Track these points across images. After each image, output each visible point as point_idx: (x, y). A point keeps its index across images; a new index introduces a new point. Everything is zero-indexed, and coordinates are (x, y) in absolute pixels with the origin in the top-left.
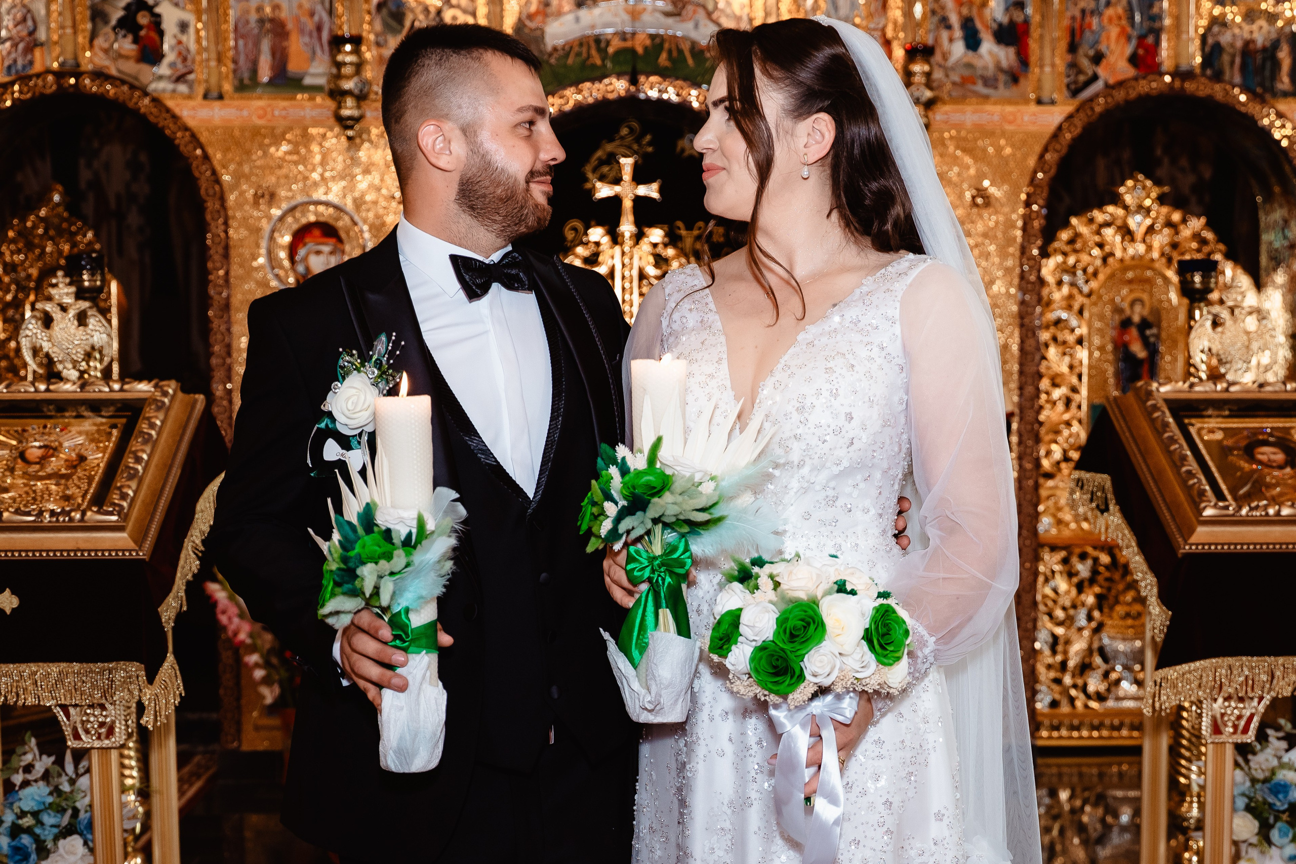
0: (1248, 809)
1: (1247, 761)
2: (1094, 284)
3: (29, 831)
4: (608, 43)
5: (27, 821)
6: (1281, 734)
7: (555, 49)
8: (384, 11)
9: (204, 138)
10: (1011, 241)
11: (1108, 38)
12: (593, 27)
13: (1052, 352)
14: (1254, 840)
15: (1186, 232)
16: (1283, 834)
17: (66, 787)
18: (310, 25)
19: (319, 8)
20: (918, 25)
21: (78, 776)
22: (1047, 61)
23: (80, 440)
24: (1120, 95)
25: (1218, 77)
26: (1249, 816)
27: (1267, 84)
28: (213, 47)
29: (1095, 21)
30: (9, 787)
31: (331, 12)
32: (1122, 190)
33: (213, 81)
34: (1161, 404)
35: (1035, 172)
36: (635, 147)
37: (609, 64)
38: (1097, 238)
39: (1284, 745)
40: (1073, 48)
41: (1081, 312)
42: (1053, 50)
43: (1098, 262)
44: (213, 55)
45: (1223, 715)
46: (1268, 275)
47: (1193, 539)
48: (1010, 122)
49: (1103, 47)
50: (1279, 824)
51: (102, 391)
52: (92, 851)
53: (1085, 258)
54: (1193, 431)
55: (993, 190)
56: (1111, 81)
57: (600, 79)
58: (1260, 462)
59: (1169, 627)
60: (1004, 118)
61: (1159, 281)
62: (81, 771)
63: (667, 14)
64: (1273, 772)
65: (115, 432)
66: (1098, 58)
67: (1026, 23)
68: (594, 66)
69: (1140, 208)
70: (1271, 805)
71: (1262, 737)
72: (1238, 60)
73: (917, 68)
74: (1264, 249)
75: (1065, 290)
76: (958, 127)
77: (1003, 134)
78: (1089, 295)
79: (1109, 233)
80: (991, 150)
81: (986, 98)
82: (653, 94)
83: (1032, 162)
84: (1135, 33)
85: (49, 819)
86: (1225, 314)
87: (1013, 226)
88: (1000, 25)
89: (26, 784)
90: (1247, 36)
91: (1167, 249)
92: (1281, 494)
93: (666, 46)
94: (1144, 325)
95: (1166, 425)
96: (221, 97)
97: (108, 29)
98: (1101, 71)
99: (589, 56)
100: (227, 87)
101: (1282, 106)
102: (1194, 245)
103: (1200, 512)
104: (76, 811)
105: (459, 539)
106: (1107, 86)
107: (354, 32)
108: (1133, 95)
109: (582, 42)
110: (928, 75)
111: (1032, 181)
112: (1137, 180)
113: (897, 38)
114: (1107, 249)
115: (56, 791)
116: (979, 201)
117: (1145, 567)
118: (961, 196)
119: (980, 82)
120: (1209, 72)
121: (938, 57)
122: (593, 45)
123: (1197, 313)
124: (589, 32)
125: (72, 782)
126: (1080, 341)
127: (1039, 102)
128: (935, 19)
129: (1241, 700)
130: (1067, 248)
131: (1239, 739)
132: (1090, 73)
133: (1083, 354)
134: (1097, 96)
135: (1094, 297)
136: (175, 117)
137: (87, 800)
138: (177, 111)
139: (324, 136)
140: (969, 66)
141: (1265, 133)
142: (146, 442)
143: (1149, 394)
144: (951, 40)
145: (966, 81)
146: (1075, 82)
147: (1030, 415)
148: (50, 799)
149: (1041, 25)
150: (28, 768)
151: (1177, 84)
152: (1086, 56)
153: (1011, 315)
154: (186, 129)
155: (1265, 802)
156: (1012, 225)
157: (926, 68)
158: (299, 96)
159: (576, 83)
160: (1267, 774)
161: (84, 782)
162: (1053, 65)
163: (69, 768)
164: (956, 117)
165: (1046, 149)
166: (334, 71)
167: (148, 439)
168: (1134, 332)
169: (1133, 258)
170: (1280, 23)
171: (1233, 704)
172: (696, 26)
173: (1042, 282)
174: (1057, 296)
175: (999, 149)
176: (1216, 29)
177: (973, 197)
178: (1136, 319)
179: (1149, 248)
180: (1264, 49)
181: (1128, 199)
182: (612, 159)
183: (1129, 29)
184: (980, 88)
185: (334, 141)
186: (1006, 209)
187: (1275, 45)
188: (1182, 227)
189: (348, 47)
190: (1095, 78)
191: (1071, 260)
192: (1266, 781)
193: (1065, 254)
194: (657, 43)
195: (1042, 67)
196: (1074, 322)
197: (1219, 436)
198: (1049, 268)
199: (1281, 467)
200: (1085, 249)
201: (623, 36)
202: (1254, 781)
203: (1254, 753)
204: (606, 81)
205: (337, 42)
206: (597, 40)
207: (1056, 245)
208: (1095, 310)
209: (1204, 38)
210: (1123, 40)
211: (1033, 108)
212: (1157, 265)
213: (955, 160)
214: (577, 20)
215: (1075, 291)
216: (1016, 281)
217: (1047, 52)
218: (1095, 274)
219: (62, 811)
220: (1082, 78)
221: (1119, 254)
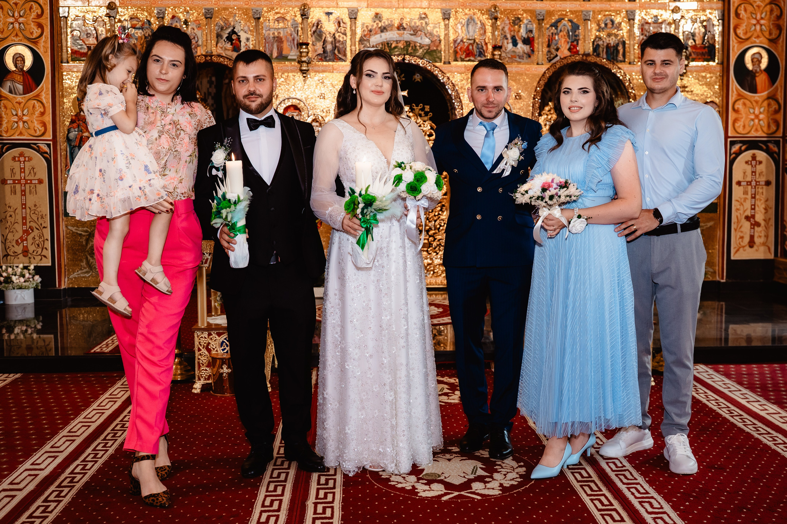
8: (316, 34)
10: (528, 111)
11: (561, 42)
12: (386, 39)
18: (290, 39)
20: (496, 38)
22: (540, 50)
24: (565, 62)
25: (598, 55)
27: (615, 58)
29: (557, 37)
40: (549, 46)
42: (542, 46)
48: (528, 71)
49: (559, 46)
55: (522, 94)
56: (562, 57)
60: (526, 69)
63: (412, 35)
66: (557, 49)
67: (533, 37)
72: (605, 50)
73: (496, 53)
77: (526, 75)
80: (521, 80)
81: (520, 62)
83: (535, 84)
84: (570, 41)
87: (530, 106)
88: (524, 38)
90: (608, 42)
93: (411, 45)
97: (222, 41)
98: (558, 53)
101: (620, 66)
105: (251, 201)
106: (561, 58)
107: (306, 41)
109: (383, 44)
110: (500, 55)
111: (536, 91)
113: (489, 42)
116: (517, 97)
119: (518, 57)
120: (595, 54)
121: (503, 49)
122: (386, 45)
124: (385, 41)
127: (538, 64)
128: (502, 36)
132: (555, 54)
134: (557, 61)
139: (295, 76)
140: (514, 52)
141: (614, 75)
144: (508, 43)
145: (513, 57)
146: (550, 57)
149: (538, 38)
152: (554, 48)
157: (500, 53)
158: (287, 62)
162: (542, 51)
165: (540, 80)
166: (299, 54)
170: (619, 38)
172: (422, 39)
175: (524, 81)
176: (597, 39)
177: (516, 96)
180: (614, 46)
183: (568, 39)
184: (517, 59)
185: (299, 78)
186: (527, 100)
187: (617, 45)
189: (304, 47)
190: (557, 56)
191: (549, 117)
193: (547, 115)
195: (538, 52)
198: (542, 120)
201: (396, 42)
205: (300, 45)
206: (388, 43)
207: (544, 112)
209: (593, 42)
210: (566, 43)
211: (536, 66)
214: (381, 36)
217: (540, 47)
220: (552, 56)
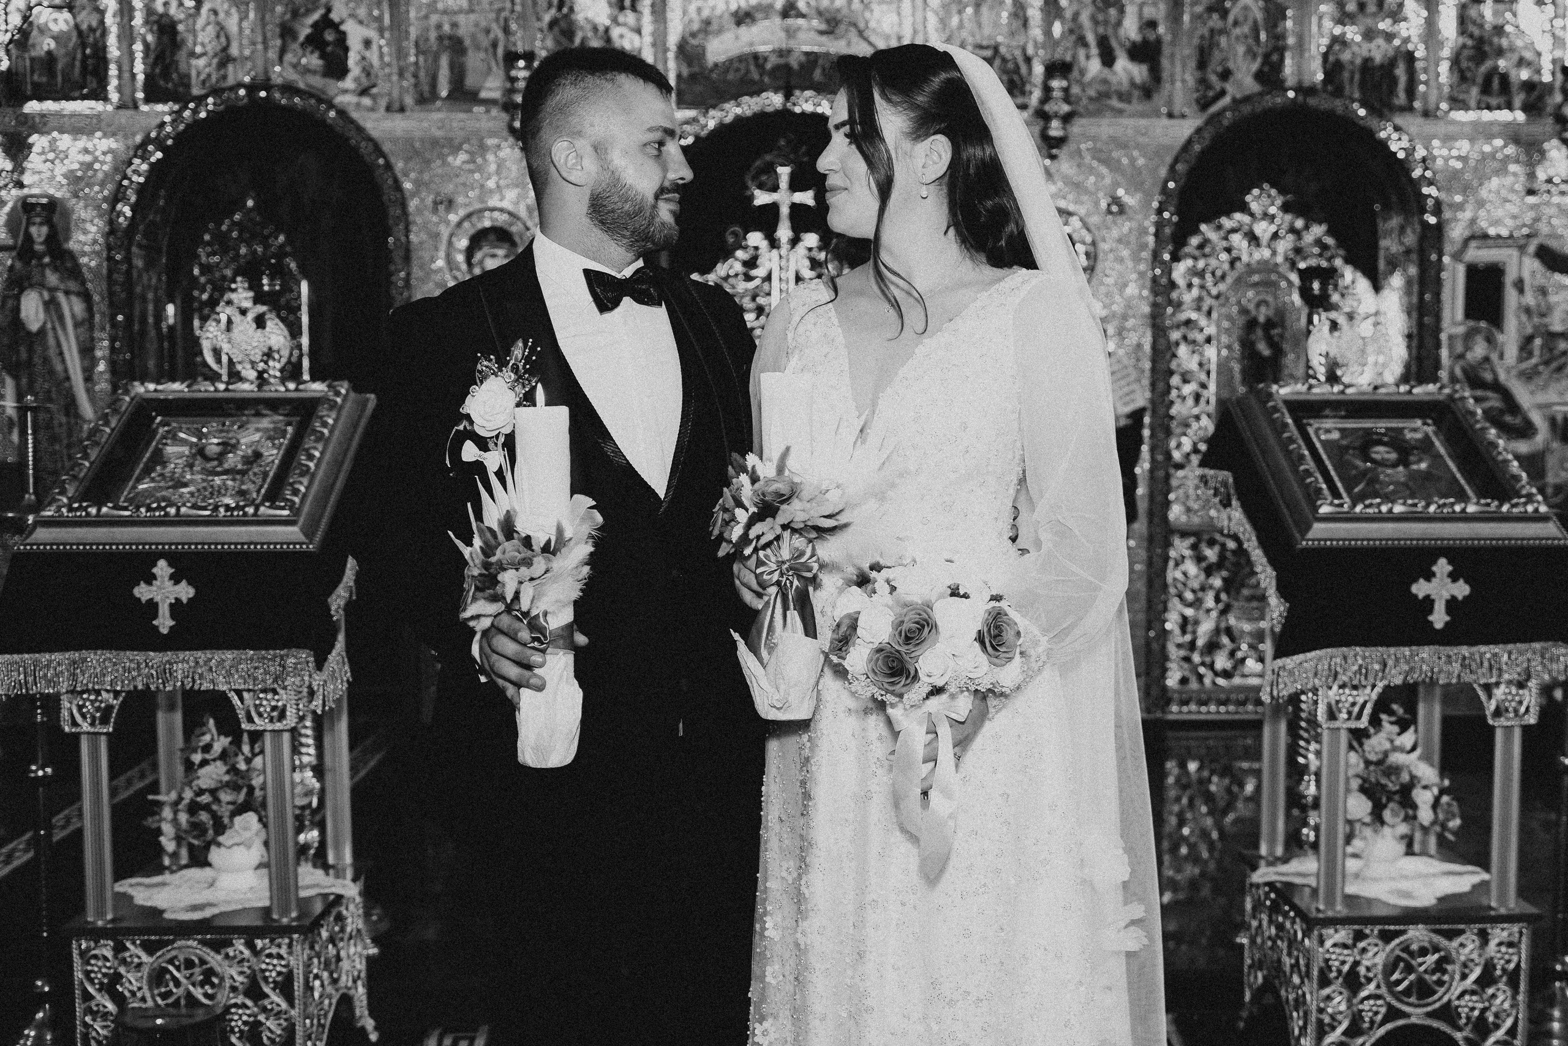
0: (1363, 790)
1: (1361, 745)
2: (1222, 287)
3: (206, 807)
4: (766, 59)
5: (205, 799)
6: (1393, 719)
7: (716, 65)
8: (556, 29)
9: (386, 147)
10: (1143, 246)
11: (1235, 55)
12: (751, 44)
13: (1183, 350)
14: (1368, 819)
15: (1309, 238)
16: (1395, 814)
17: (242, 766)
18: (485, 42)
19: (494, 26)
20: (1056, 43)
21: (255, 755)
22: (1178, 77)
23: (257, 437)
24: (1246, 109)
25: (1338, 92)
26: (1363, 798)
27: (1385, 99)
28: (395, 62)
29: (1223, 40)
30: (189, 766)
31: (506, 30)
32: (1248, 198)
33: (395, 93)
34: (1281, 405)
35: (1166, 182)
36: (792, 156)
37: (766, 79)
38: (1224, 244)
39: (1396, 729)
40: (1202, 65)
41: (1209, 313)
42: (1183, 67)
43: (1226, 266)
44: (395, 70)
45: (1338, 702)
46: (1385, 278)
47: (1310, 535)
48: (1143, 135)
49: (1230, 65)
50: (1391, 805)
51: (278, 389)
52: (265, 826)
53: (1213, 262)
54: (1311, 431)
55: (1127, 199)
56: (1238, 96)
57: (758, 93)
58: (1373, 461)
59: (1286, 618)
60: (1138, 131)
61: (1283, 284)
62: (257, 750)
63: (822, 33)
64: (1386, 754)
65: (290, 429)
66: (1226, 75)
67: (1158, 41)
68: (753, 82)
69: (1266, 216)
70: (1384, 786)
71: (1375, 721)
72: (1357, 77)
73: (1056, 84)
74: (1382, 254)
75: (1195, 292)
76: (1094, 139)
77: (1138, 146)
78: (1217, 297)
79: (1237, 239)
80: (1125, 161)
81: (1120, 112)
82: (808, 108)
83: (1163, 172)
84: (1260, 52)
85: (225, 797)
86: (1341, 320)
87: (1146, 233)
88: (1134, 43)
89: (204, 763)
90: (1365, 54)
91: (1291, 255)
92: (1394, 492)
93: (820, 62)
94: (1269, 324)
95: (1285, 425)
96: (402, 109)
97: (295, 46)
98: (1229, 87)
99: (748, 71)
100: (409, 100)
101: (1398, 120)
102: (1316, 250)
103: (1316, 509)
104: (251, 789)
106: (1235, 100)
107: (527, 48)
108: (1259, 109)
109: (741, 59)
110: (1066, 90)
111: (1164, 190)
112: (1262, 189)
113: (1037, 55)
114: (1234, 253)
115: (233, 770)
116: (1115, 208)
117: (1264, 560)
118: (1097, 203)
120: (1330, 88)
121: (1075, 74)
122: (751, 61)
123: (1316, 318)
124: (747, 50)
125: (248, 761)
126: (1208, 340)
127: (1170, 115)
129: (1355, 688)
130: (1197, 253)
131: (1353, 725)
132: (1218, 88)
133: (1211, 352)
135: (1222, 300)
136: (360, 129)
137: (261, 779)
138: (361, 123)
139: (499, 146)
141: (1383, 145)
142: (317, 440)
143: (1270, 396)
144: (1088, 57)
146: (1205, 96)
147: (1162, 411)
148: (226, 778)
149: (1173, 43)
150: (207, 748)
151: (1301, 98)
153: (1144, 316)
154: (370, 139)
155: (1378, 783)
156: (1144, 231)
157: (1064, 83)
158: (476, 109)
159: (736, 97)
160: (1380, 756)
161: (258, 761)
162: (1183, 81)
163: (246, 748)
164: (1093, 131)
165: (1176, 160)
166: (508, 85)
167: (320, 437)
168: (1259, 332)
169: (1258, 262)
170: (1396, 42)
171: (1347, 691)
172: (849, 44)
173: (1173, 285)
174: (1188, 297)
175: (1133, 160)
176: (1336, 48)
177: (1109, 205)
178: (1262, 319)
179: (1274, 253)
180: (1382, 67)
181: (1254, 206)
182: (770, 169)
183: (1254, 48)
184: (1115, 103)
185: (508, 150)
186: (1139, 217)
187: (1392, 63)
188: (1304, 233)
189: (521, 63)
190: (1223, 93)
191: (1201, 264)
192: (1380, 763)
193: (1195, 258)
194: (812, 59)
195: (1173, 82)
196: (1203, 322)
197: (1335, 435)
198: (1180, 271)
199: (1394, 465)
200: (1214, 253)
201: (782, 53)
202: (1368, 763)
203: (1368, 736)
204: (764, 95)
205: (511, 58)
206: (756, 56)
207: (1187, 249)
208: (1223, 310)
209: (1325, 56)
210: (1249, 58)
211: (1165, 121)
212: (1281, 269)
213: (1091, 170)
214: (737, 37)
215: (1204, 293)
216: (1148, 284)
217: (1178, 69)
218: (1223, 277)
219: (237, 788)
221: (1245, 258)
